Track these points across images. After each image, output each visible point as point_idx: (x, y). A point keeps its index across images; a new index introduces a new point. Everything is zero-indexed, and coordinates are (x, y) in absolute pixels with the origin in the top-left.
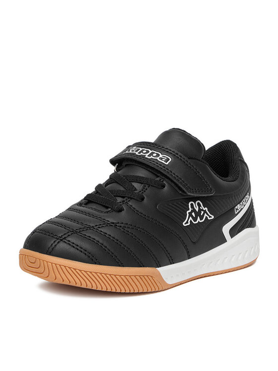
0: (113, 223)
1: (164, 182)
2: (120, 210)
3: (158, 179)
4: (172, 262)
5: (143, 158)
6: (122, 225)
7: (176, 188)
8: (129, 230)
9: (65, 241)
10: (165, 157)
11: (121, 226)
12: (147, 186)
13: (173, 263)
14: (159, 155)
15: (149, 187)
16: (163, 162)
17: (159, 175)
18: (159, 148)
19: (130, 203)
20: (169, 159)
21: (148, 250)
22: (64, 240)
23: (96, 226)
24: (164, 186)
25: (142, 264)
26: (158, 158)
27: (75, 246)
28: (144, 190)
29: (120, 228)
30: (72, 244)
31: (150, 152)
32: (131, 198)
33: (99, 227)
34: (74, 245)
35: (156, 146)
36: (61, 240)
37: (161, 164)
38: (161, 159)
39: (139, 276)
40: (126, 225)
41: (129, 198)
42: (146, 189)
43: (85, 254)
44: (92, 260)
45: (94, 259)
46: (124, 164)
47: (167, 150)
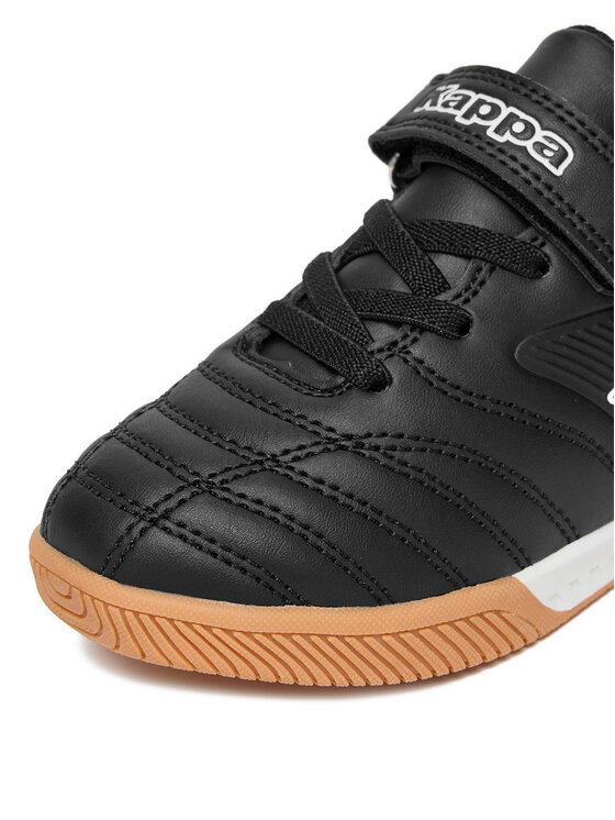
0: (349, 437)
1: (547, 249)
2: (379, 384)
3: (525, 235)
4: (571, 533)
5: (477, 142)
6: (382, 442)
7: (586, 274)
8: (407, 456)
9: (168, 524)
10: (552, 141)
11: (377, 448)
12: (486, 267)
13: (578, 537)
14: (533, 131)
15: (492, 270)
16: (546, 163)
17: (530, 218)
18: (535, 97)
19: (416, 351)
20: (565, 155)
21: (481, 519)
22: (162, 522)
23: (286, 452)
24: (543, 267)
25: (460, 575)
26: (529, 144)
27: (204, 543)
28: (473, 287)
29: (376, 454)
30: (191, 536)
31: (506, 111)
32: (423, 330)
33: (297, 459)
34: (199, 540)
35: (523, 91)
36: (154, 522)
37: (539, 171)
38: (540, 147)
39: (451, 623)
40: (397, 442)
41: (414, 327)
42: (482, 283)
43: (244, 570)
44: (272, 589)
45: (276, 586)
46: (418, 160)
47: (559, 112)
